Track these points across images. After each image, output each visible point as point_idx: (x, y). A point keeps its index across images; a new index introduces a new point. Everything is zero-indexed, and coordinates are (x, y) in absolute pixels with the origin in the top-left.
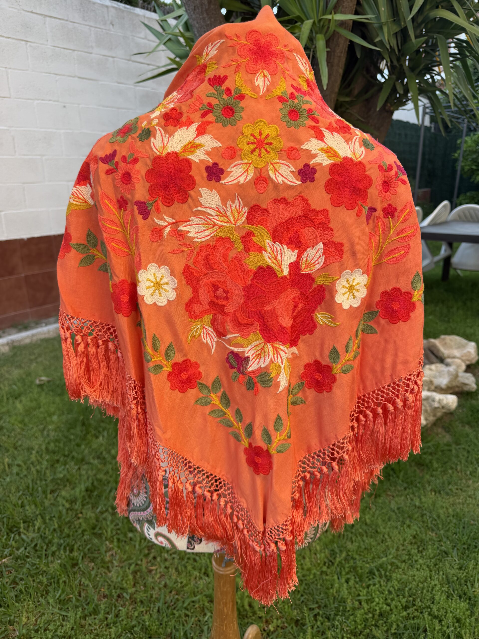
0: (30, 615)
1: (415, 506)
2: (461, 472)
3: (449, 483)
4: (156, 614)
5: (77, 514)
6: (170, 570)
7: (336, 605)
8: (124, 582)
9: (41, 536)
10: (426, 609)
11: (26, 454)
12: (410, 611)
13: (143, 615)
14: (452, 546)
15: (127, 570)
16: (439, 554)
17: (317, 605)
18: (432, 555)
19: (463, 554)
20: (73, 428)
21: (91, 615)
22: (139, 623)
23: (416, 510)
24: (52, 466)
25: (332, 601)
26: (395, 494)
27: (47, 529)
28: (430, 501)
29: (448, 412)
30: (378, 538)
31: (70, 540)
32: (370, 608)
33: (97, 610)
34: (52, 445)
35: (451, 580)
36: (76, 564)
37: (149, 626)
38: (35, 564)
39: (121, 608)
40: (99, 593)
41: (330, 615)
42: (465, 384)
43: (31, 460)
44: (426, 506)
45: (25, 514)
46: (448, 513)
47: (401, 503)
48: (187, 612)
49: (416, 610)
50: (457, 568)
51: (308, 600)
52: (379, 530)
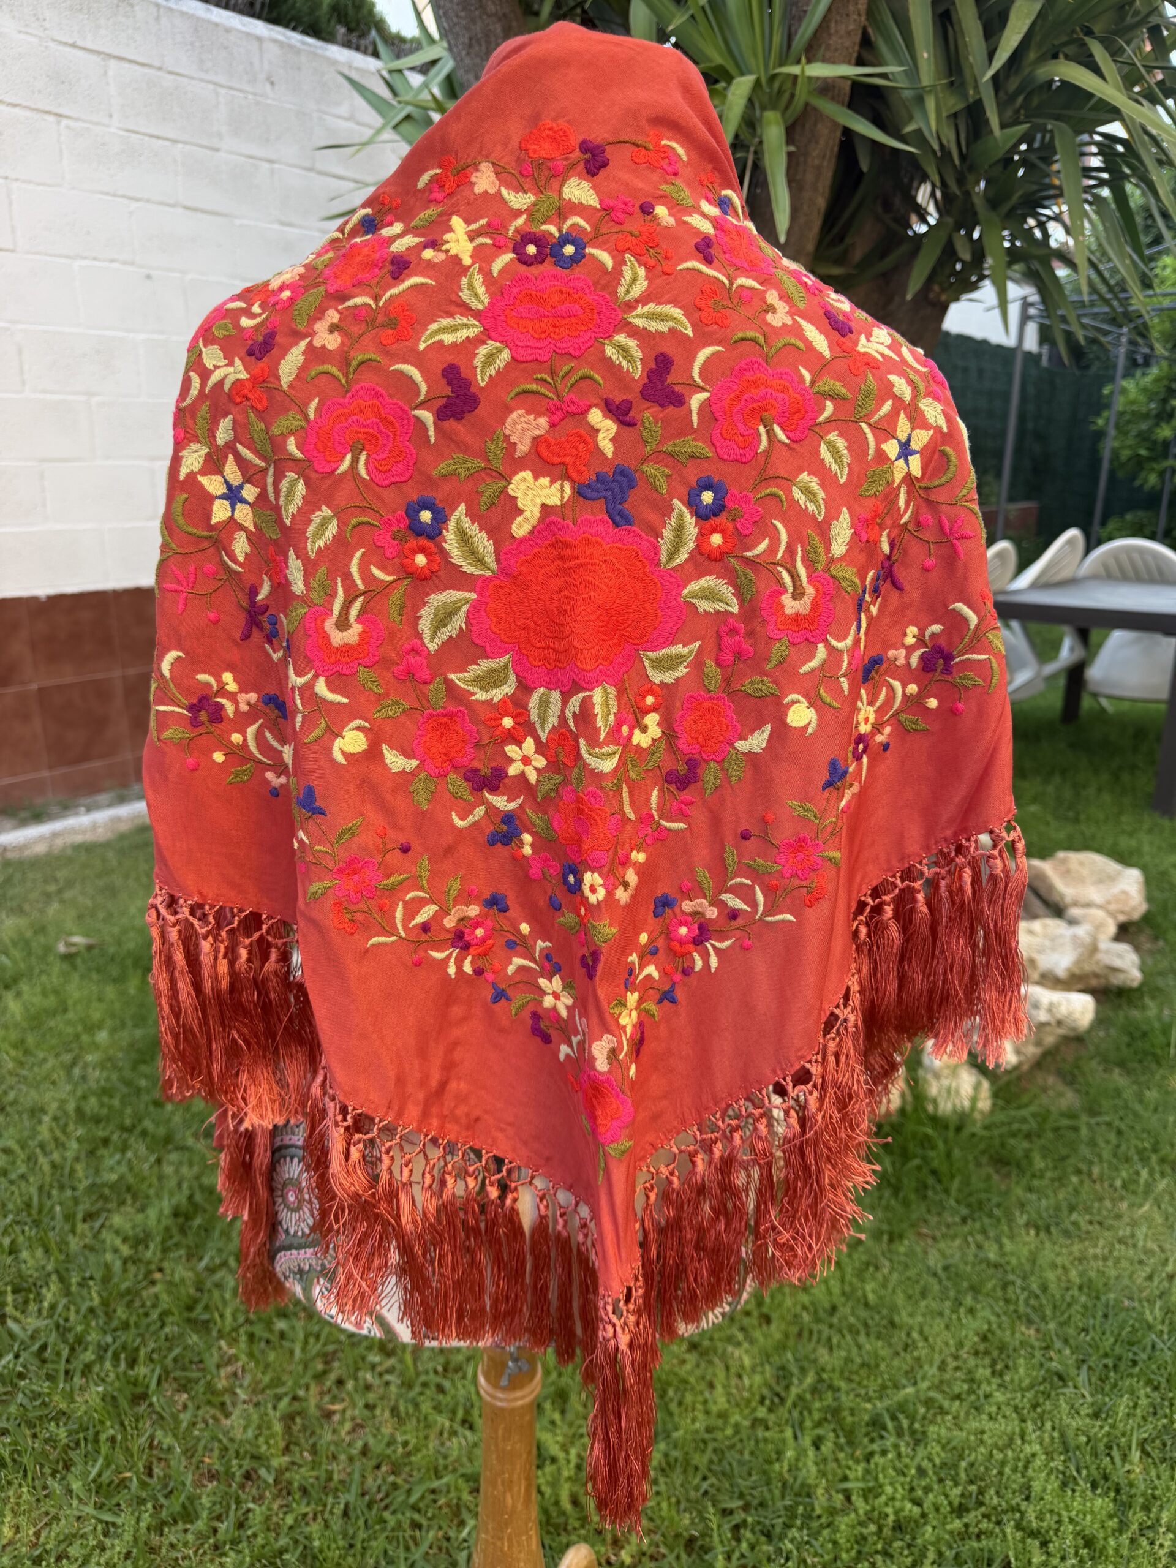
0: (22, 1520)
1: (989, 1263)
2: (1102, 1180)
3: (1072, 1209)
4: (340, 1522)
5: (149, 1273)
6: (378, 1412)
7: (788, 1502)
8: (261, 1440)
9: (58, 1326)
10: (1010, 1514)
11: (27, 1123)
12: (970, 1517)
13: (307, 1524)
14: (1077, 1361)
15: (270, 1411)
16: (1045, 1380)
17: (740, 1503)
18: (1027, 1382)
19: (1103, 1382)
20: (144, 1062)
21: (175, 1522)
22: (296, 1542)
23: (991, 1271)
24: (92, 1153)
25: (777, 1492)
26: (938, 1234)
27: (72, 1308)
28: (1025, 1252)
29: (1072, 1034)
30: (894, 1340)
31: (127, 1337)
32: (873, 1509)
33: (190, 1508)
34: (93, 1101)
35: (1072, 1444)
36: (144, 1396)
37: (321, 1551)
38: (40, 1395)
39: (251, 1505)
40: (198, 1468)
41: (773, 1526)
42: (1115, 970)
43: (40, 1138)
44: (1014, 1261)
45: (19, 1271)
46: (1069, 1281)
47: (952, 1256)
48: (416, 1516)
49: (984, 1516)
50: (1088, 1415)
51: (718, 1490)
52: (897, 1319)
